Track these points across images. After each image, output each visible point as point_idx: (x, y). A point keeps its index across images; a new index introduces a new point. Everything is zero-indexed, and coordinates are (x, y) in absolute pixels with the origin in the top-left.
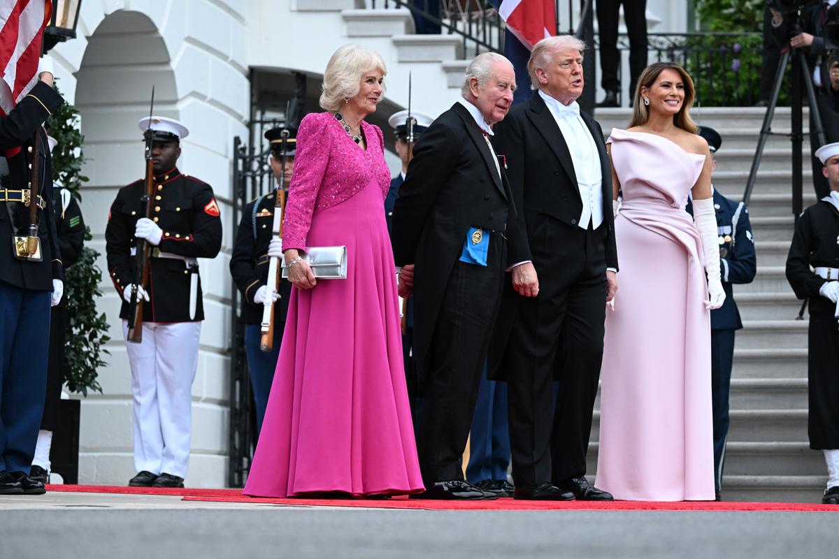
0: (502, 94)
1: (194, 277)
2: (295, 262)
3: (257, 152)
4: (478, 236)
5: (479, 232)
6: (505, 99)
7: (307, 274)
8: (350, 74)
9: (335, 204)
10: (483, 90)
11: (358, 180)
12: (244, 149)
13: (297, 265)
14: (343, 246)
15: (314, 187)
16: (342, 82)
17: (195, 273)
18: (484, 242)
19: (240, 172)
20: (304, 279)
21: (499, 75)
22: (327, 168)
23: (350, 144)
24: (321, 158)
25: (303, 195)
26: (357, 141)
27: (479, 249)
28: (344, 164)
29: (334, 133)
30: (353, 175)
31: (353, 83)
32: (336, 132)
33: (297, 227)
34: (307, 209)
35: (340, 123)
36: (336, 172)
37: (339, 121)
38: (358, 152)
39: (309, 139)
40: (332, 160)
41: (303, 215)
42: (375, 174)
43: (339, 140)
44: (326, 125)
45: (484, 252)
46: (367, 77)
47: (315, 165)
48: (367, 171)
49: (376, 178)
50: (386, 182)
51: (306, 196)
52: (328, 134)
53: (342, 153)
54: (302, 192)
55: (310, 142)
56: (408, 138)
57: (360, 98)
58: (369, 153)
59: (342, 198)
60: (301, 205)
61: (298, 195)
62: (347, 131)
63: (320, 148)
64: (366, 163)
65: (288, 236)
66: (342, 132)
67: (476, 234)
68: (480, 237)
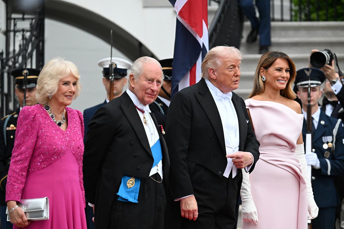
0: (150, 86)
2: (13, 209)
4: (131, 182)
5: (133, 180)
6: (152, 90)
7: (21, 217)
8: (52, 79)
9: (40, 169)
10: (137, 83)
11: (55, 153)
12: (2, 53)
13: (15, 212)
14: (46, 197)
15: (27, 158)
16: (45, 85)
18: (136, 186)
20: (20, 220)
21: (148, 73)
22: (36, 144)
23: (52, 127)
24: (31, 137)
25: (19, 163)
26: (60, 124)
27: (132, 192)
28: (46, 141)
29: (41, 120)
30: (52, 149)
31: (53, 86)
32: (43, 119)
33: (15, 185)
34: (22, 173)
35: (48, 112)
36: (41, 147)
37: (47, 111)
38: (58, 132)
39: (23, 124)
40: (39, 139)
41: (19, 177)
42: (71, 147)
43: (45, 124)
44: (35, 115)
45: (136, 193)
46: (63, 82)
47: (28, 142)
48: (63, 147)
49: (71, 150)
50: (79, 152)
51: (21, 164)
52: (36, 120)
53: (46, 134)
54: (19, 161)
55: (24, 126)
56: (110, 78)
57: (59, 95)
58: (68, 132)
59: (44, 165)
60: (17, 170)
61: (16, 163)
62: (53, 118)
63: (31, 130)
64: (64, 140)
65: (9, 192)
66: (48, 119)
67: (130, 181)
68: (133, 183)
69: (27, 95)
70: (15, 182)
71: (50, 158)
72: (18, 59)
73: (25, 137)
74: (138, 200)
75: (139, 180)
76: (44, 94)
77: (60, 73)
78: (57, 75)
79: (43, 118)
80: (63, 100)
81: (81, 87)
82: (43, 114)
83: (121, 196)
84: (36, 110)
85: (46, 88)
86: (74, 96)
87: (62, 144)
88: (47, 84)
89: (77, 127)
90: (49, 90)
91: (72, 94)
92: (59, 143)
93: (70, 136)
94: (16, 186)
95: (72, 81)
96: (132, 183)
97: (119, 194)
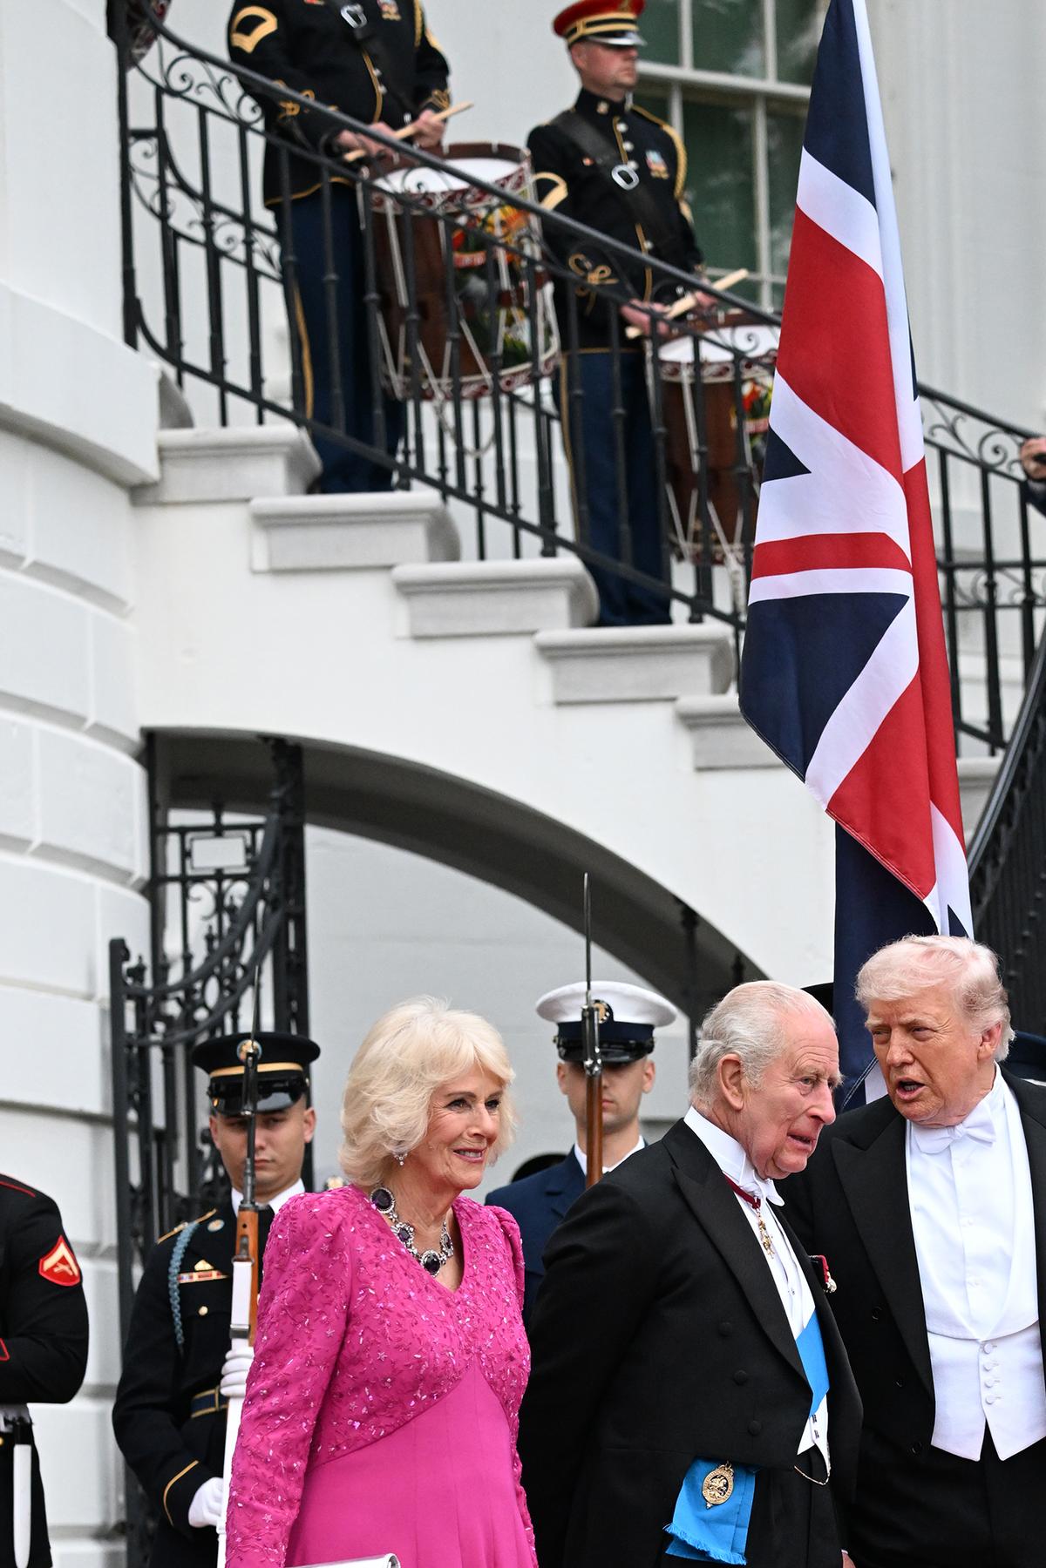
0: (807, 1102)
1: (21, 1454)
3: (175, 975)
4: (719, 1483)
5: (726, 1473)
6: (815, 1116)
8: (402, 1088)
10: (756, 1091)
11: (423, 1380)
12: (138, 972)
15: (307, 1401)
17: (23, 1442)
18: (738, 1500)
19: (130, 1035)
22: (342, 1345)
23: (404, 1277)
24: (324, 1318)
25: (278, 1422)
26: (433, 1266)
27: (721, 1521)
28: (384, 1335)
29: (361, 1249)
30: (409, 1365)
31: (407, 1114)
32: (368, 1246)
33: (264, 1512)
34: (289, 1460)
35: (385, 1218)
36: (363, 1356)
37: (382, 1212)
38: (430, 1298)
39: (291, 1266)
40: (355, 1324)
41: (277, 1479)
42: (479, 1355)
43: (377, 1266)
44: (339, 1228)
45: (737, 1526)
46: (450, 1095)
47: (309, 1338)
48: (451, 1353)
49: (481, 1368)
50: (514, 1375)
51: (284, 1425)
52: (342, 1251)
53: (381, 1305)
54: (276, 1414)
55: (294, 1275)
56: (589, 1063)
57: (430, 1150)
58: (466, 1296)
59: (378, 1427)
60: (271, 1452)
61: (264, 1424)
62: (405, 1240)
63: (322, 1291)
64: (452, 1328)
65: (239, 1540)
66: (388, 1244)
67: (715, 1477)
68: (726, 1485)
69: (258, 1142)
70: (261, 1499)
71: (401, 1401)
72: (203, 990)
73: (298, 1317)
74: (747, 1555)
75: (748, 1473)
76: (374, 1146)
77: (438, 1063)
78: (423, 1068)
79: (370, 1239)
80: (446, 1169)
81: (515, 1114)
82: (367, 1226)
83: (681, 1537)
84: (339, 1211)
85: (380, 1121)
86: (490, 1153)
87: (447, 1342)
88: (383, 1108)
89: (499, 1274)
90: (394, 1129)
91: (484, 1144)
92: (436, 1340)
93: (476, 1313)
94: (269, 1513)
95: (483, 1090)
96: (721, 1485)
97: (675, 1528)
